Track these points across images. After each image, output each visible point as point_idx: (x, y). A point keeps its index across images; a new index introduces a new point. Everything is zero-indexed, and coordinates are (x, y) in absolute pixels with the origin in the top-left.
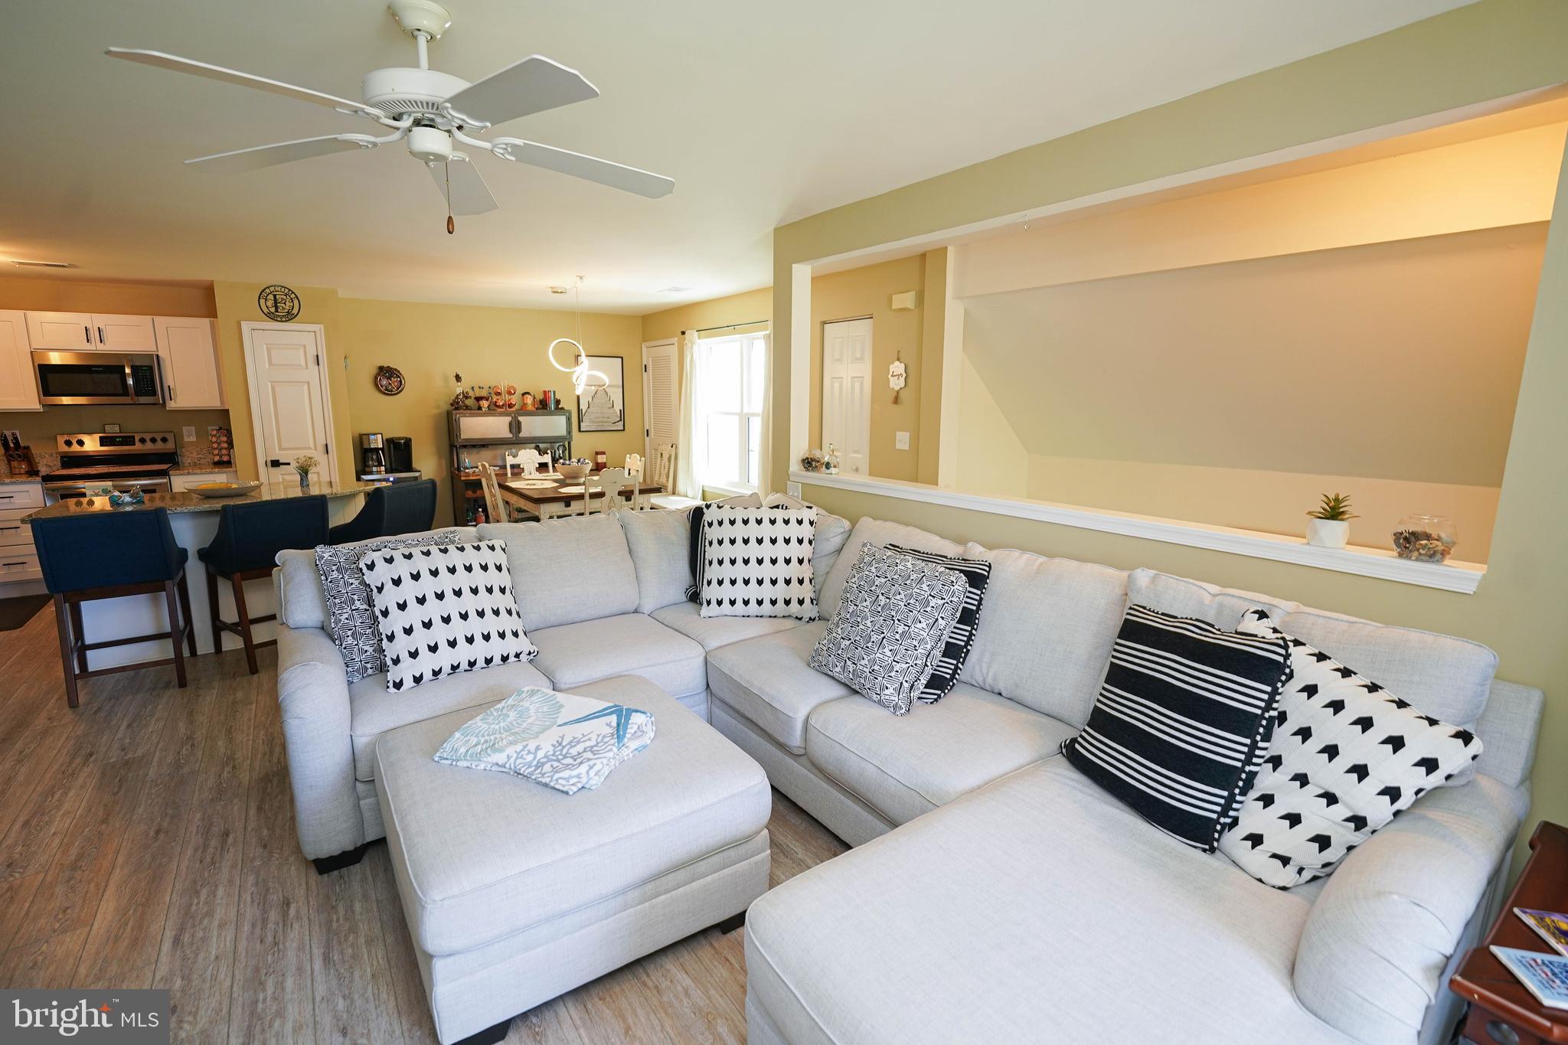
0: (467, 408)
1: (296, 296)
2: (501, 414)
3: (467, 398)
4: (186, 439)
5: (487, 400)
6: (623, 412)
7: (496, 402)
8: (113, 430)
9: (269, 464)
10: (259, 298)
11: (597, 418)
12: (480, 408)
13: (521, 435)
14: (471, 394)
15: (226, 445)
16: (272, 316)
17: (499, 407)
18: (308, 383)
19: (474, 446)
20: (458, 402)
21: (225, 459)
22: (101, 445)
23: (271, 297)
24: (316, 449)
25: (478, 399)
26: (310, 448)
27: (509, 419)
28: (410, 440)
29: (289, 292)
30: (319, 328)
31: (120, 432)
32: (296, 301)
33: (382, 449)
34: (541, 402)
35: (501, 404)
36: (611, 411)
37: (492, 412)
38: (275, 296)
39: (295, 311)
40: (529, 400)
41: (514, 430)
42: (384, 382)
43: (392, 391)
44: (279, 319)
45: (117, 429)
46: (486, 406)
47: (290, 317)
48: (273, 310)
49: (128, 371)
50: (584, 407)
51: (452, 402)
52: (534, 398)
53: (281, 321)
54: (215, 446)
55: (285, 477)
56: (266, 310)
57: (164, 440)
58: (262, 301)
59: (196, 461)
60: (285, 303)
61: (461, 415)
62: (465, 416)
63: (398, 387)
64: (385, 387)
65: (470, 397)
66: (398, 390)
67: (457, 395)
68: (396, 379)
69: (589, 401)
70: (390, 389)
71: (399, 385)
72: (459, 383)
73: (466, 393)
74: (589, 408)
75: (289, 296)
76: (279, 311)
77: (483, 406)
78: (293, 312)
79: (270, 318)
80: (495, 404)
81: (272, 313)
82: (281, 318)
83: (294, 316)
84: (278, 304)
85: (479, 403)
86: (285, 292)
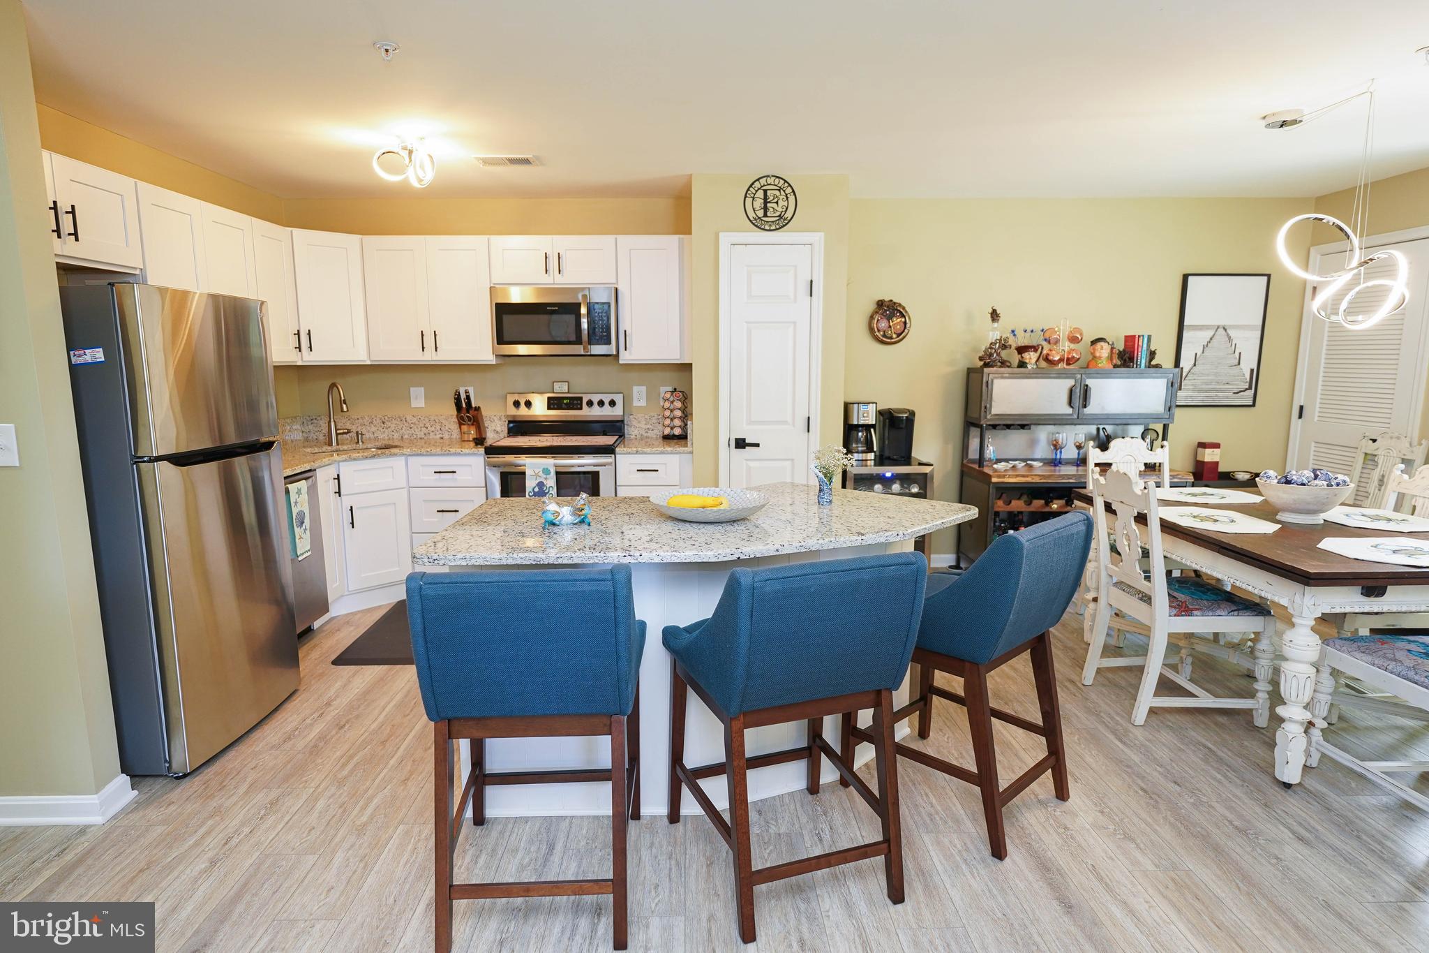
0: (1005, 364)
1: (793, 191)
2: (1058, 376)
3: (1004, 347)
4: (636, 403)
5: (1036, 350)
6: (1255, 375)
7: (1048, 354)
8: (561, 389)
9: (733, 443)
10: (746, 197)
11: (1206, 383)
12: (1022, 364)
13: (1087, 411)
14: (1013, 342)
15: (678, 413)
16: (758, 223)
18: (795, 323)
19: (1008, 427)
20: (991, 355)
21: (677, 431)
22: (549, 408)
23: (760, 194)
24: (794, 425)
25: (1022, 350)
26: (784, 423)
27: (1070, 383)
28: (914, 413)
29: (785, 186)
30: (818, 238)
31: (568, 393)
32: (792, 198)
33: (875, 426)
34: (1121, 355)
35: (1057, 358)
36: (1235, 370)
38: (765, 191)
39: (789, 215)
40: (1103, 351)
41: (1076, 402)
42: (883, 324)
43: (891, 338)
44: (767, 227)
45: (565, 388)
46: (1034, 360)
47: (782, 222)
48: (761, 214)
49: (584, 310)
51: (981, 354)
52: (1112, 348)
53: (770, 230)
54: (667, 413)
55: (752, 464)
56: (752, 215)
57: (612, 403)
58: (749, 200)
59: (644, 434)
60: (777, 203)
61: (994, 375)
62: (1002, 378)
63: (899, 332)
64: (884, 332)
65: (1010, 346)
66: (901, 335)
67: (991, 344)
68: (899, 320)
69: (1196, 354)
70: (889, 336)
71: (903, 328)
72: (996, 325)
73: (1005, 340)
74: (1195, 365)
75: (784, 191)
76: (769, 214)
77: (1027, 361)
78: (786, 216)
79: (756, 226)
80: (1047, 359)
81: (759, 218)
82: (770, 226)
83: (786, 222)
84: (769, 205)
85: (1022, 357)
86: (779, 185)
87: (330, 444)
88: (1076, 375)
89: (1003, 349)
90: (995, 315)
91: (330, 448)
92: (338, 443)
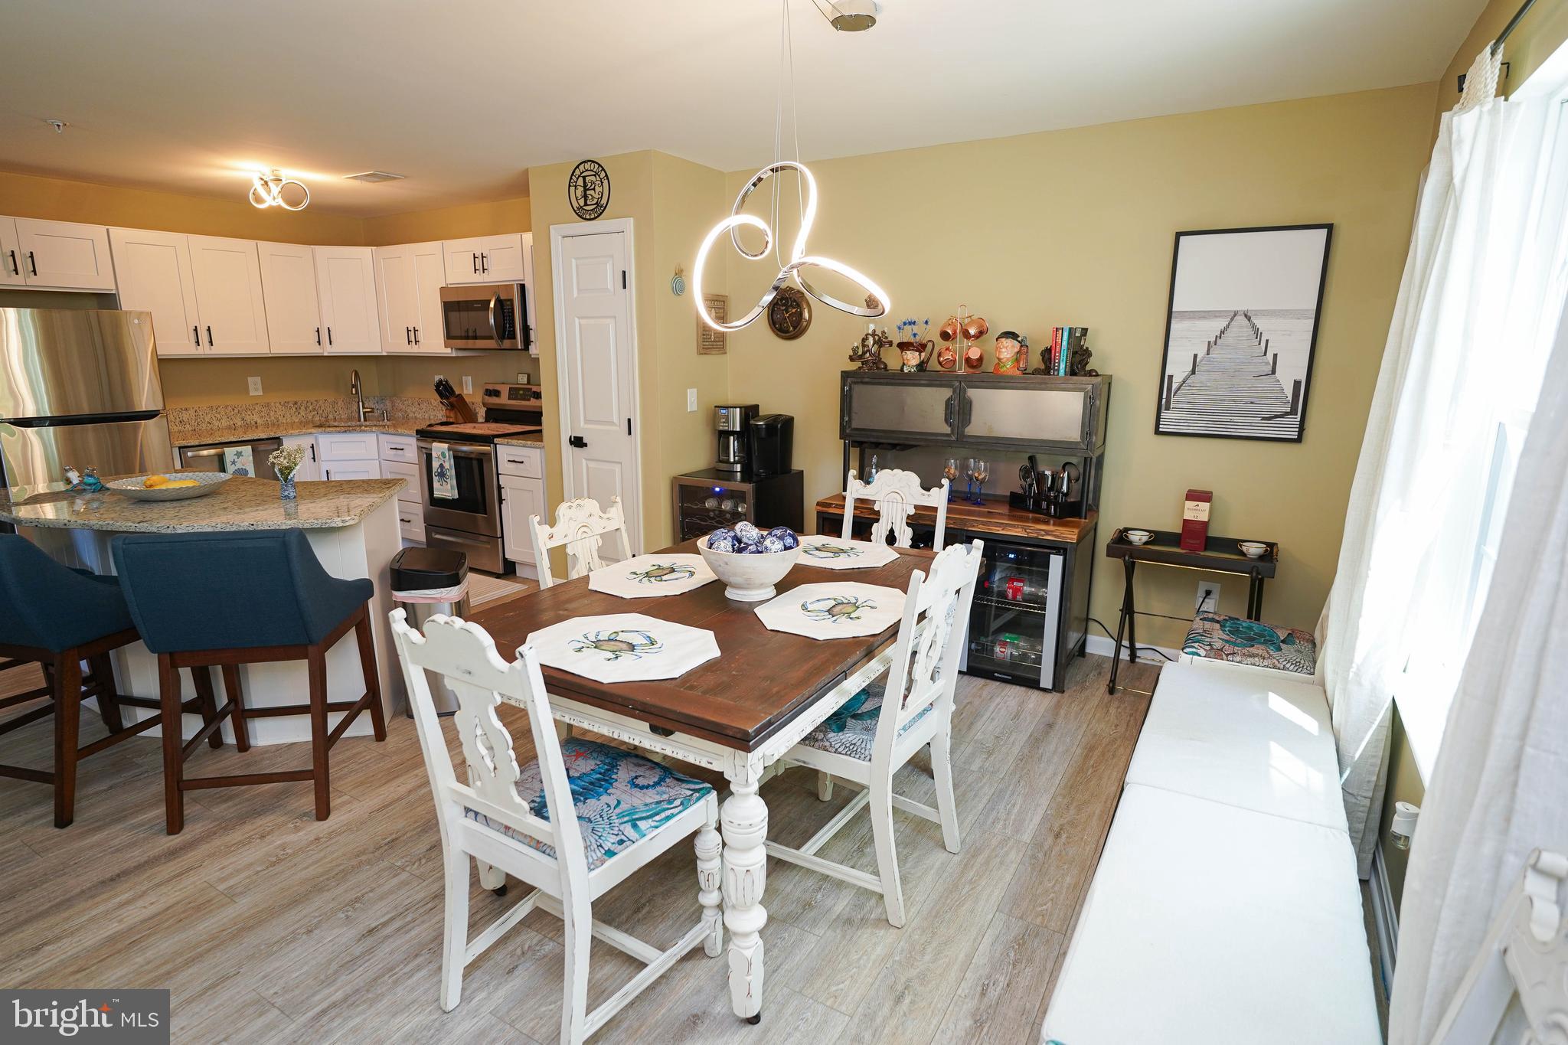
0: (877, 364)
1: (606, 175)
6: (1304, 393)
9: (572, 441)
10: (570, 186)
13: (970, 431)
16: (581, 214)
18: (616, 317)
19: (877, 445)
20: (864, 354)
22: (508, 398)
23: (581, 180)
24: (618, 426)
26: (612, 423)
28: (790, 419)
29: (599, 170)
30: (629, 224)
32: (605, 183)
34: (1038, 355)
35: (950, 358)
36: (1267, 382)
38: (584, 178)
39: (604, 201)
40: (1009, 350)
41: (955, 418)
42: (779, 316)
43: (788, 331)
44: (588, 217)
47: (599, 211)
48: (582, 202)
49: (492, 305)
50: (1178, 369)
52: (1024, 348)
53: (591, 219)
56: (575, 204)
58: (572, 189)
60: (594, 189)
61: (852, 380)
63: (796, 324)
64: (780, 324)
66: (799, 329)
67: (863, 340)
68: (793, 310)
69: (1195, 356)
71: (799, 320)
74: (1193, 372)
75: (599, 176)
76: (589, 203)
78: (602, 203)
79: (579, 216)
81: (581, 207)
82: (590, 214)
83: (602, 209)
84: (588, 192)
86: (595, 170)
87: (360, 420)
88: (954, 383)
89: (880, 347)
90: (871, 302)
91: (358, 423)
92: (365, 420)
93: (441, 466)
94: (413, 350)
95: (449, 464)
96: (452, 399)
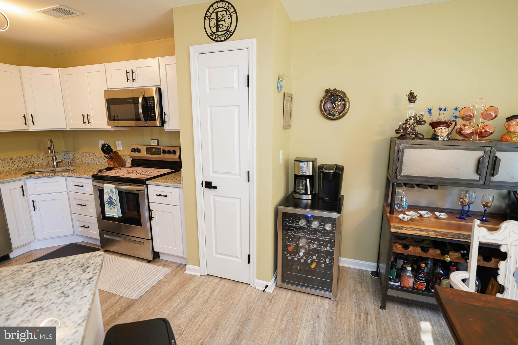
0: (417, 136)
1: (235, 10)
2: (468, 148)
3: (419, 123)
7: (461, 129)
8: (154, 143)
9: (204, 184)
10: (205, 19)
12: (435, 137)
13: (495, 178)
14: (427, 118)
16: (213, 37)
17: (464, 135)
18: (239, 106)
19: (417, 185)
20: (406, 129)
22: (147, 153)
23: (214, 15)
24: (240, 176)
25: (435, 125)
26: (234, 174)
28: (342, 169)
29: (229, 7)
32: (234, 16)
33: (311, 178)
35: (468, 132)
37: (453, 143)
38: (217, 13)
41: (484, 171)
42: (329, 106)
43: (334, 115)
44: (219, 39)
45: (157, 143)
46: (445, 134)
47: (228, 34)
48: (215, 30)
49: (140, 101)
51: (397, 128)
53: (221, 41)
56: (209, 32)
57: (174, 153)
58: (207, 22)
60: (224, 21)
61: (405, 145)
62: (412, 147)
63: (340, 111)
64: (329, 111)
65: (424, 122)
66: (342, 113)
67: (407, 120)
68: (340, 103)
70: (333, 114)
71: (343, 109)
72: (412, 105)
73: (419, 117)
75: (229, 11)
76: (219, 30)
77: (439, 134)
78: (231, 29)
79: (212, 39)
80: (460, 132)
81: (214, 33)
83: (231, 34)
84: (219, 23)
85: (435, 131)
86: (225, 7)
87: (54, 167)
88: (486, 148)
89: (417, 124)
90: (412, 97)
91: (53, 169)
92: (57, 167)
93: (110, 198)
94: (87, 127)
95: (115, 197)
96: (112, 154)
